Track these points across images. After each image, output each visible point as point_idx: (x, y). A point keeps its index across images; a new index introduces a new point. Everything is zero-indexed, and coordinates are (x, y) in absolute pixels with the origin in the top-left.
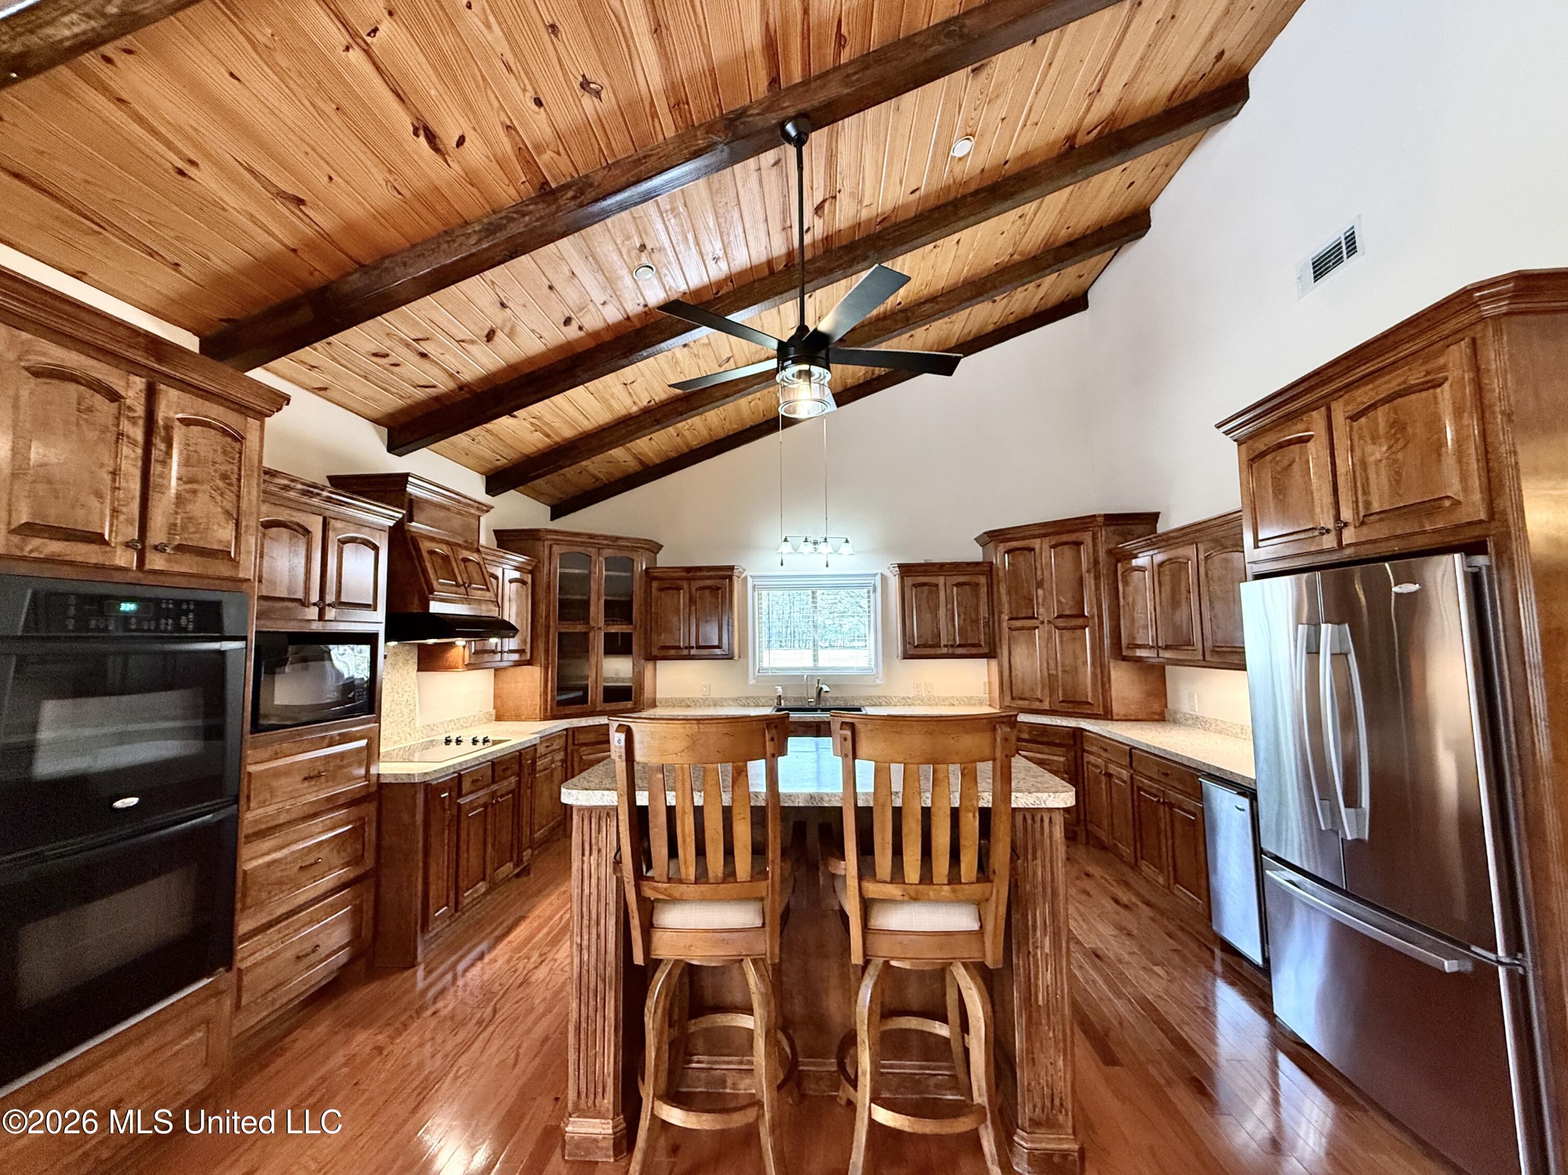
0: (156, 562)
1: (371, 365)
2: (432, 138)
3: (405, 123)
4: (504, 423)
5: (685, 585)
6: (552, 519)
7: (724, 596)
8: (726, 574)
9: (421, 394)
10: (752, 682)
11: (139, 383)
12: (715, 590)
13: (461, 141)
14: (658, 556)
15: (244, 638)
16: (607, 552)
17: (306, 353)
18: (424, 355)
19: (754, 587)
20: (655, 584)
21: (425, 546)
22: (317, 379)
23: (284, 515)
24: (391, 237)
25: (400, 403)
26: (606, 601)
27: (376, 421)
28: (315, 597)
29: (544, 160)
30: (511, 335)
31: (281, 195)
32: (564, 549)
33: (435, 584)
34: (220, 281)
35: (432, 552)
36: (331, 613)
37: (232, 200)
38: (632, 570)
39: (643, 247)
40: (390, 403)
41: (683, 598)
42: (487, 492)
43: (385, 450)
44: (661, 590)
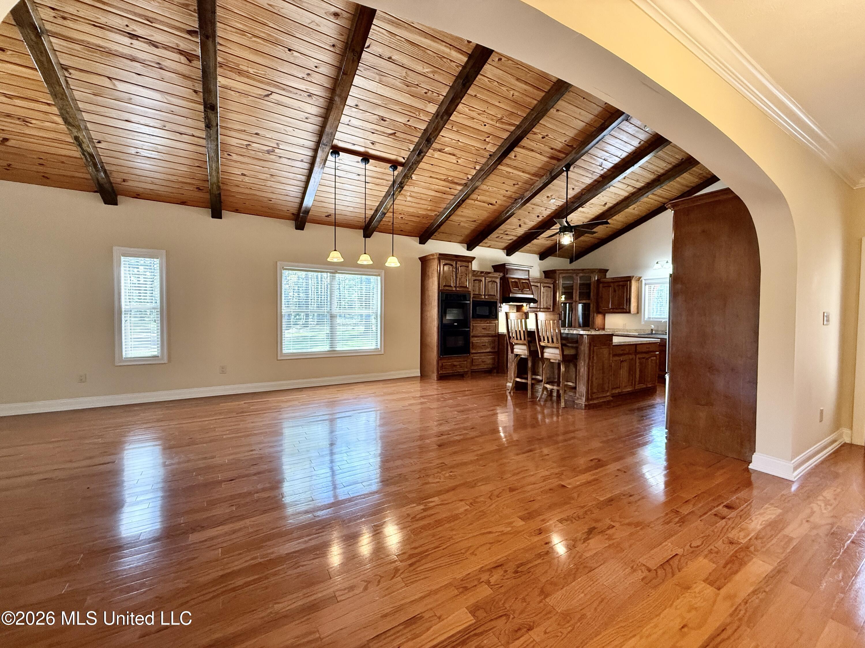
0: (458, 289)
1: (497, 240)
2: (491, 204)
3: (486, 205)
4: (535, 241)
5: (612, 285)
6: (571, 262)
7: (627, 288)
8: (629, 279)
9: (510, 242)
10: (643, 323)
11: (455, 262)
12: (623, 286)
13: (496, 202)
14: (607, 274)
15: (470, 301)
16: (580, 275)
17: (484, 241)
18: (507, 234)
19: (645, 284)
20: (601, 285)
21: (510, 280)
22: (488, 245)
23: (477, 278)
24: (491, 219)
25: (507, 244)
26: (579, 292)
27: (503, 249)
28: (483, 294)
29: (513, 196)
30: (525, 223)
31: (473, 221)
32: (564, 275)
33: (512, 290)
34: (467, 236)
35: (512, 282)
36: (487, 297)
37: (466, 225)
38: (590, 280)
39: (548, 197)
40: (504, 245)
41: (611, 290)
42: (540, 260)
43: (505, 255)
44: (603, 287)
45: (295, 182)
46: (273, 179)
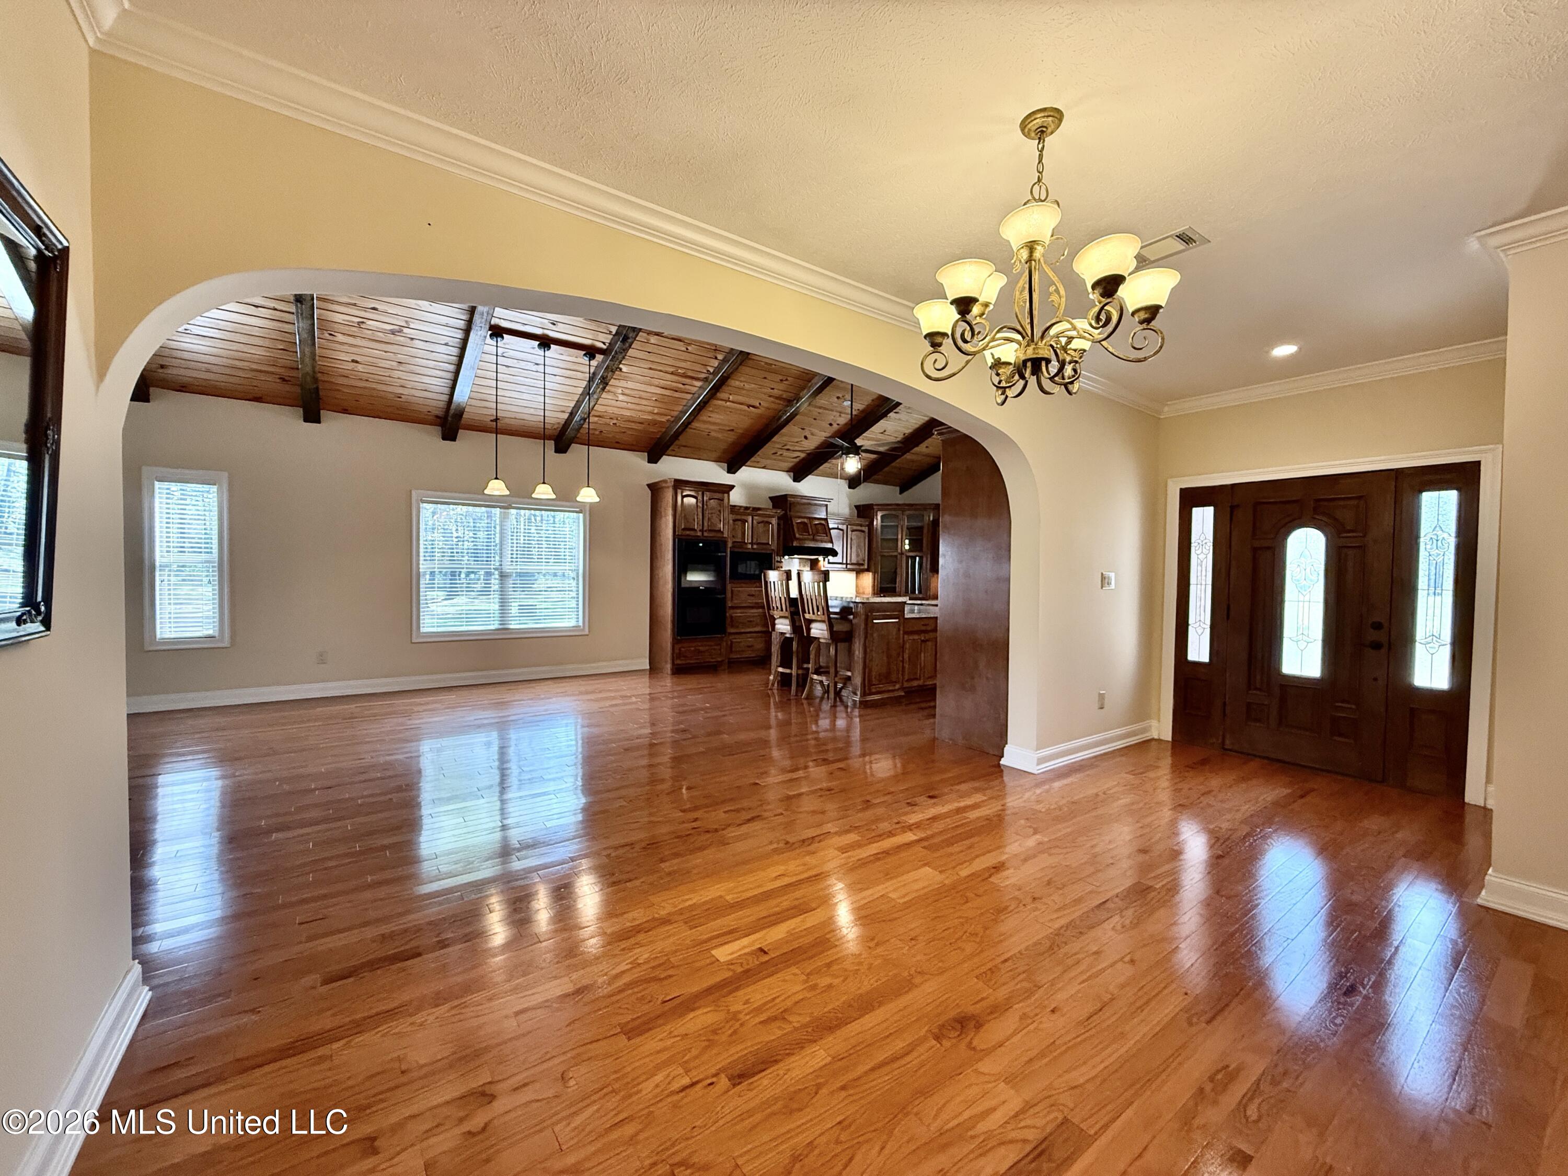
0: (706, 534)
2: (753, 407)
3: (745, 408)
6: (901, 492)
9: (797, 460)
11: (702, 493)
13: (760, 404)
15: (726, 552)
16: (908, 512)
21: (795, 520)
22: (761, 465)
23: (739, 517)
24: (756, 428)
25: (792, 464)
27: (787, 472)
28: (750, 541)
29: (784, 396)
31: (729, 430)
32: (885, 512)
33: (797, 535)
35: (798, 523)
36: (755, 546)
37: (720, 436)
38: (922, 520)
40: (789, 465)
42: (850, 487)
43: (791, 481)
45: (438, 372)
46: (401, 368)
